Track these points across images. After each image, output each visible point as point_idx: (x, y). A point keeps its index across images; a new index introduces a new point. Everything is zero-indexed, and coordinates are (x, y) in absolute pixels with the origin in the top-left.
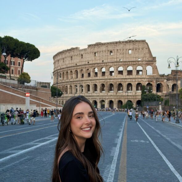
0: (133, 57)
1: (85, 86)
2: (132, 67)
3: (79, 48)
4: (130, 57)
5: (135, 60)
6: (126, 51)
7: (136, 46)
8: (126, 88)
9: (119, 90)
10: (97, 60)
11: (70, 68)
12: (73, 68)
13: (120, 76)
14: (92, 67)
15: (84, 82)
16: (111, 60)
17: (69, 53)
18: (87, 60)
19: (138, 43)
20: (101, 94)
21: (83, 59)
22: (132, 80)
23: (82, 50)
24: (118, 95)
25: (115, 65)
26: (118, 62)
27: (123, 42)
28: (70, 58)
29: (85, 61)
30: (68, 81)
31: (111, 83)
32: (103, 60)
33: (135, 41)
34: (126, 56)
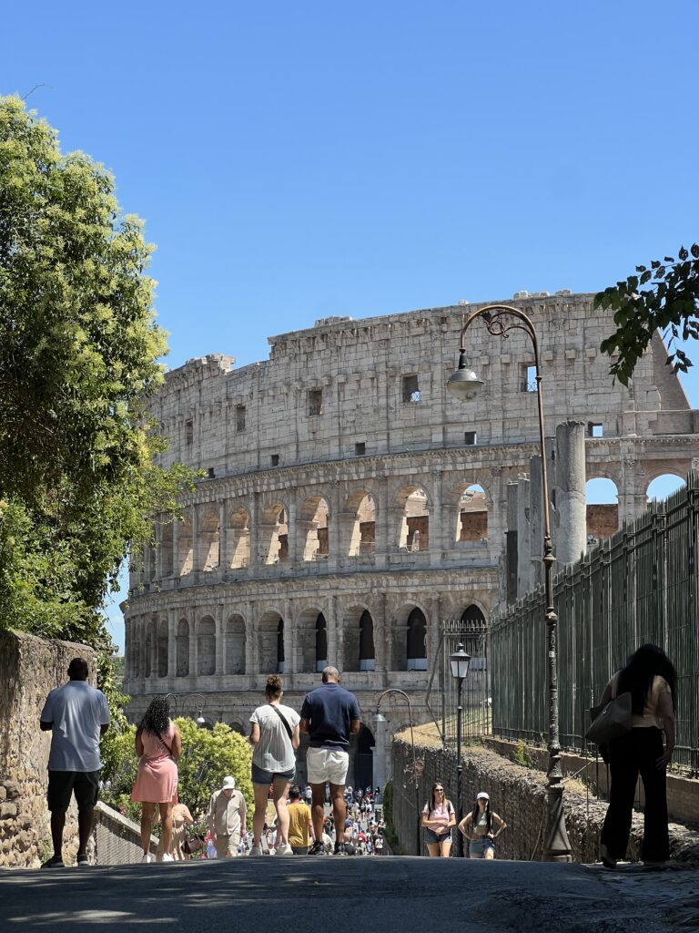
0: (549, 413)
1: (257, 624)
4: (529, 413)
6: (504, 373)
7: (574, 334)
10: (322, 442)
13: (468, 553)
16: (408, 435)
17: (178, 394)
20: (348, 681)
21: (246, 439)
23: (240, 374)
25: (432, 475)
28: (184, 430)
29: (259, 450)
31: (409, 602)
32: (361, 440)
33: (561, 301)
34: (505, 411)
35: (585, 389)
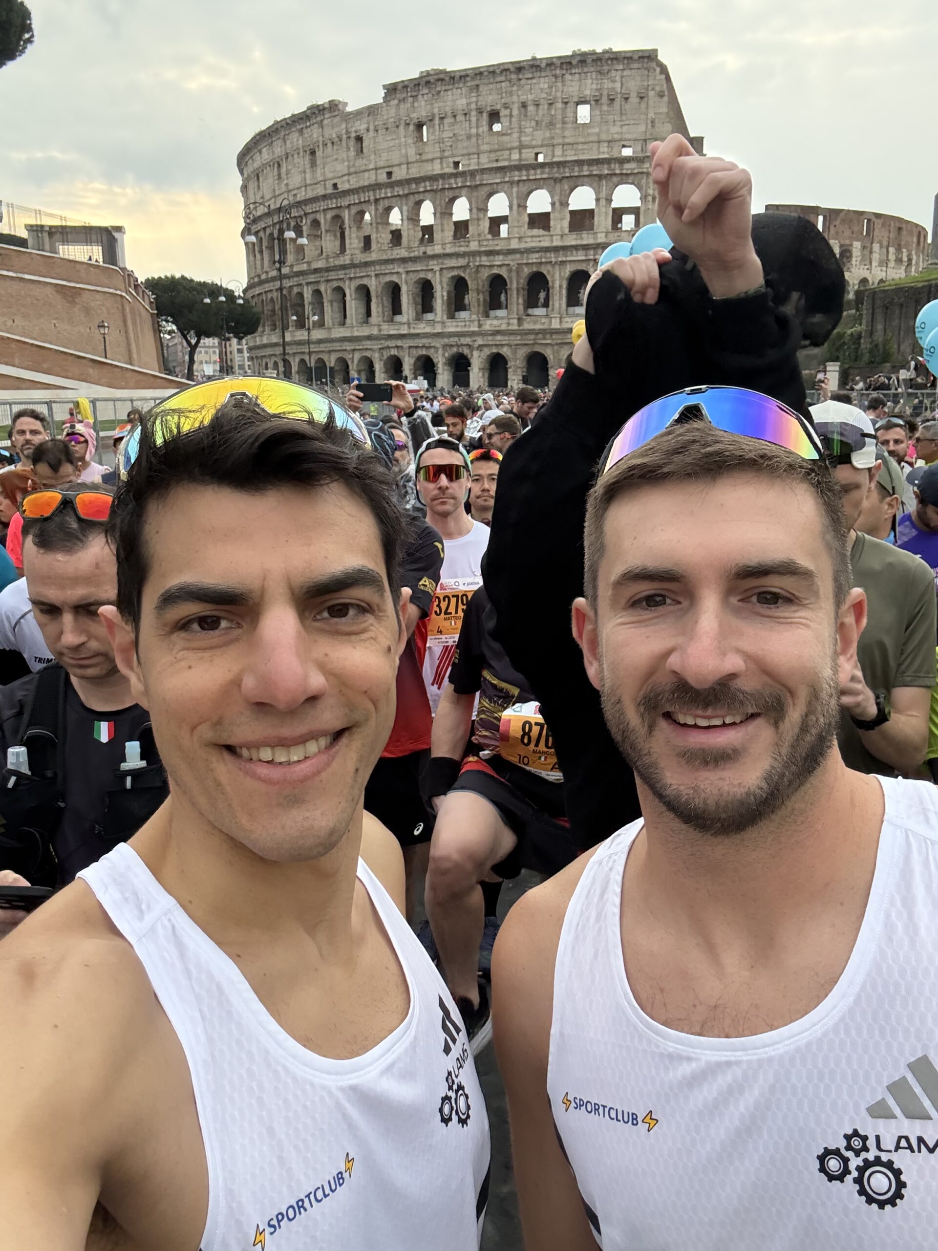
0: (595, 138)
1: (380, 290)
2: (594, 189)
3: (346, 104)
4: (581, 140)
5: (606, 156)
6: (564, 110)
7: (614, 82)
8: (564, 292)
9: (531, 302)
10: (427, 161)
11: (308, 209)
12: (323, 205)
13: (538, 239)
14: (407, 195)
15: (372, 271)
16: (493, 156)
17: (301, 131)
18: (381, 164)
19: (621, 67)
20: (452, 327)
21: (364, 161)
22: (592, 252)
23: (358, 113)
24: (527, 326)
25: (511, 183)
26: (528, 167)
27: (550, 63)
28: (308, 157)
29: (376, 169)
30: (305, 267)
31: (495, 271)
32: (457, 159)
33: (607, 56)
34: (564, 137)
35: (621, 121)
